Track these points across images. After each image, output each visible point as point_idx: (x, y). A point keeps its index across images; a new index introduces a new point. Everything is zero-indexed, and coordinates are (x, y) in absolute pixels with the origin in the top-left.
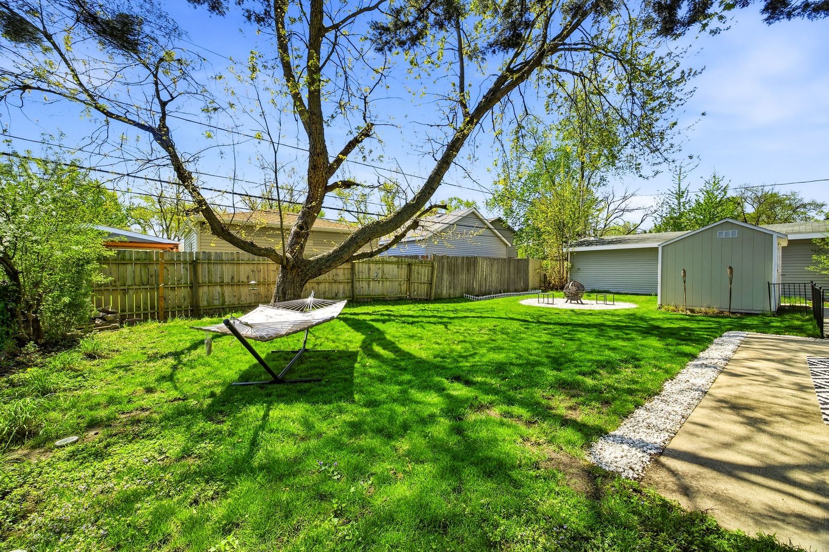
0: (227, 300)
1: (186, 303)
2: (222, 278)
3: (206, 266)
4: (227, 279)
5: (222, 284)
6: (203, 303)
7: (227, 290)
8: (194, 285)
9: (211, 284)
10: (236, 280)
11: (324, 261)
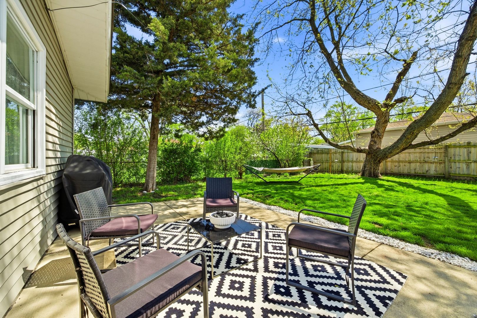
0: (354, 168)
1: (340, 169)
2: (353, 159)
3: (346, 153)
4: (354, 160)
5: (352, 162)
6: (345, 169)
7: (354, 164)
8: (342, 162)
9: (348, 161)
10: (358, 160)
11: (388, 149)
